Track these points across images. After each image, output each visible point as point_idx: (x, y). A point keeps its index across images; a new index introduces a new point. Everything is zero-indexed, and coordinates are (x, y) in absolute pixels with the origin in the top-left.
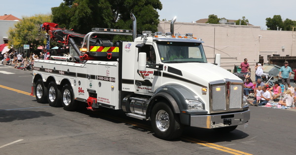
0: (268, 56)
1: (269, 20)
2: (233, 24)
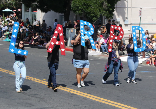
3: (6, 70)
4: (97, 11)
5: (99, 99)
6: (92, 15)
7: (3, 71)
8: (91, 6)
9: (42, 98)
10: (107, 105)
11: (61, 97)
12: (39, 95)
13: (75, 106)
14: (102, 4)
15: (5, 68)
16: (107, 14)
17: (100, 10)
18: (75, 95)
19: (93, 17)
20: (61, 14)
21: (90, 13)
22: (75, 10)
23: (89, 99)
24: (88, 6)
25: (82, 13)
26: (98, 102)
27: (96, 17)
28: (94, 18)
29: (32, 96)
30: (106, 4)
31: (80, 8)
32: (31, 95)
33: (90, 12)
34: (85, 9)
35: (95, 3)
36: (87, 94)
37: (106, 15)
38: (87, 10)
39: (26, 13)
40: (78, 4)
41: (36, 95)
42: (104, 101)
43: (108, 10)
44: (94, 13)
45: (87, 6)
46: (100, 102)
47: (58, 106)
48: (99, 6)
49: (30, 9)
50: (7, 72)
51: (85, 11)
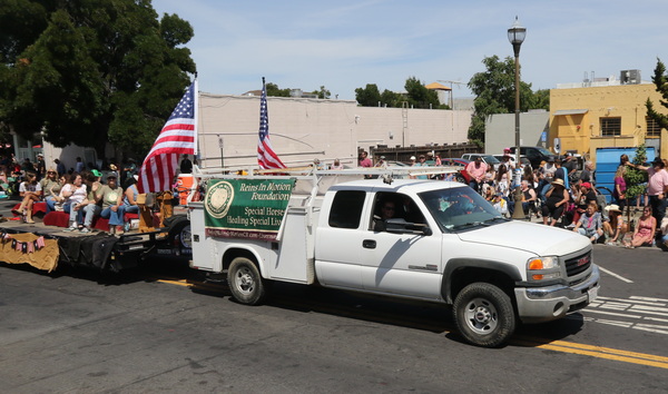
0: (371, 148)
1: (359, 91)
2: (314, 97)
20: (88, 149)
21: (141, 145)
22: (116, 141)
24: (138, 134)
29: (82, 295)
31: (124, 137)
32: (79, 294)
34: (132, 138)
38: (135, 140)
39: (23, 150)
40: (120, 131)
47: (138, 308)
49: (29, 143)
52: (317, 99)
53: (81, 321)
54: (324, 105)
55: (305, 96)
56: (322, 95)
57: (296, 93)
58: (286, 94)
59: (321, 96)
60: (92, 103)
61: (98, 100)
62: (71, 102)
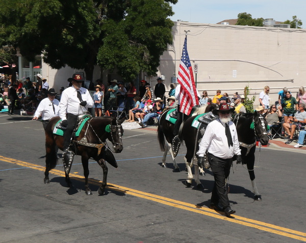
2: (286, 27)
3: (11, 159)
4: (136, 64)
5: (173, 203)
6: (128, 70)
7: (6, 161)
8: (126, 57)
9: (83, 206)
10: (190, 211)
11: (112, 201)
12: (77, 200)
13: (140, 217)
14: (142, 55)
15: (7, 155)
16: (149, 69)
17: (139, 63)
18: (133, 196)
19: (130, 73)
21: (125, 68)
22: (103, 65)
23: (157, 203)
24: (123, 58)
25: (114, 69)
26: (173, 208)
27: (134, 72)
28: (132, 75)
29: (65, 203)
30: (147, 55)
31: (110, 61)
32: (63, 202)
33: (126, 66)
34: (118, 62)
35: (132, 54)
36: (151, 195)
37: (147, 71)
38: (120, 63)
40: (107, 56)
41: (72, 201)
42: (181, 205)
43: (150, 64)
44: (131, 68)
45: (121, 58)
46: (176, 207)
47: (113, 219)
48: (138, 59)
50: (12, 161)
51: (117, 66)
52: (289, 29)
53: (63, 226)
54: (295, 35)
55: (278, 25)
56: (294, 24)
57: (269, 23)
58: (259, 23)
59: (293, 26)
60: (85, 30)
61: (91, 27)
62: (68, 29)
